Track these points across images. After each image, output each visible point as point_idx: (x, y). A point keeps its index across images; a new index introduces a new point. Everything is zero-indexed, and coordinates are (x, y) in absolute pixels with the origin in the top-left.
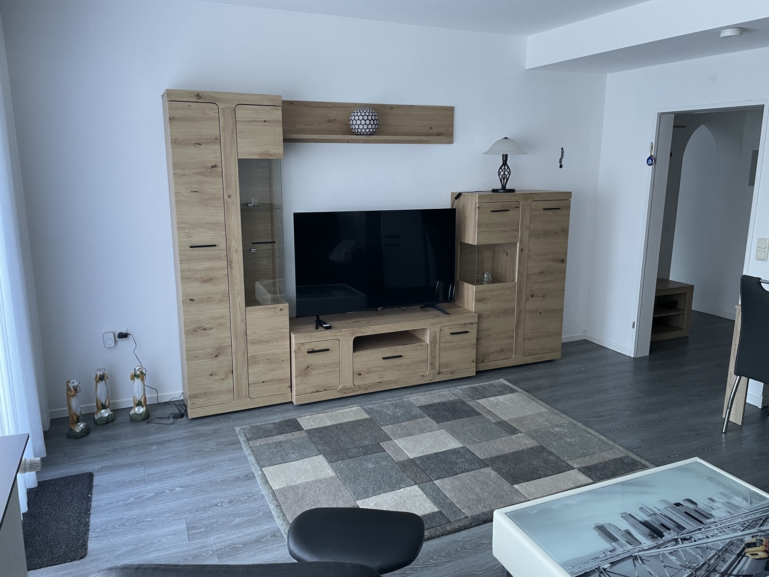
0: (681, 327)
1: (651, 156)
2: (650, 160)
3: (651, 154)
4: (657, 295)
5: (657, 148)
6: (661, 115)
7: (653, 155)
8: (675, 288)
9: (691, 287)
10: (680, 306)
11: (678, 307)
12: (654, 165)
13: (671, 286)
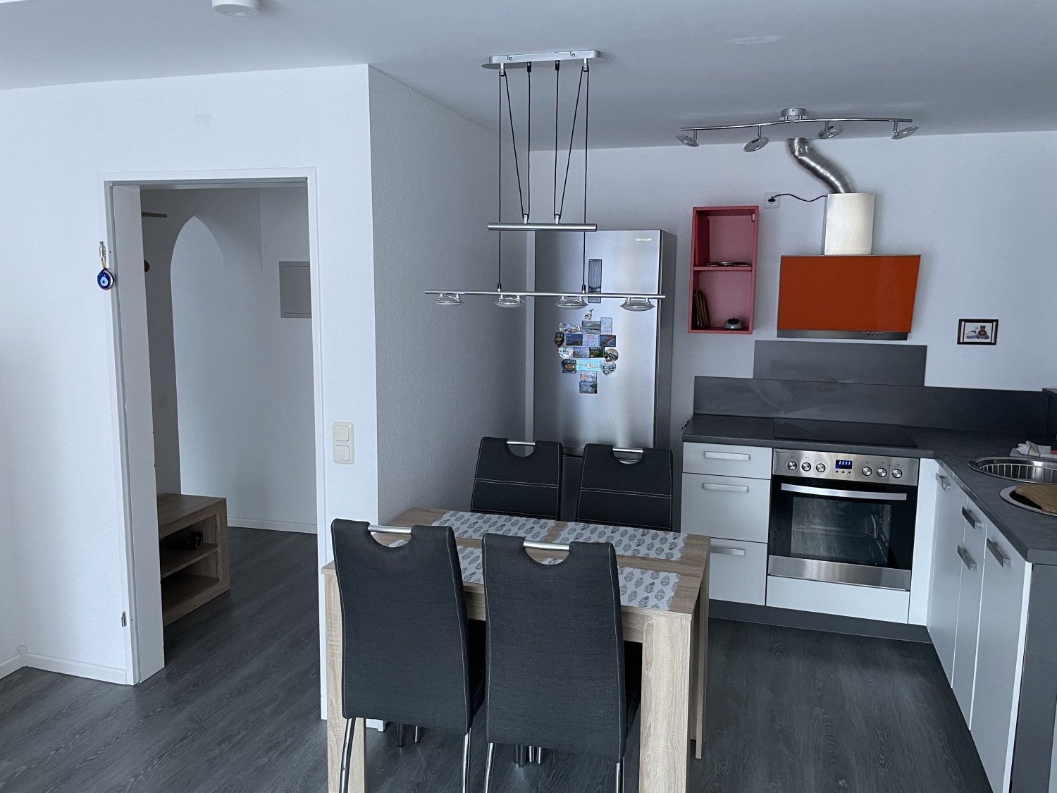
0: (214, 576)
1: (105, 269)
2: (104, 278)
3: (104, 265)
4: (162, 537)
5: (115, 252)
6: (113, 187)
7: (107, 267)
8: (195, 513)
9: (223, 502)
10: (208, 539)
11: (205, 542)
12: (114, 288)
13: (188, 509)
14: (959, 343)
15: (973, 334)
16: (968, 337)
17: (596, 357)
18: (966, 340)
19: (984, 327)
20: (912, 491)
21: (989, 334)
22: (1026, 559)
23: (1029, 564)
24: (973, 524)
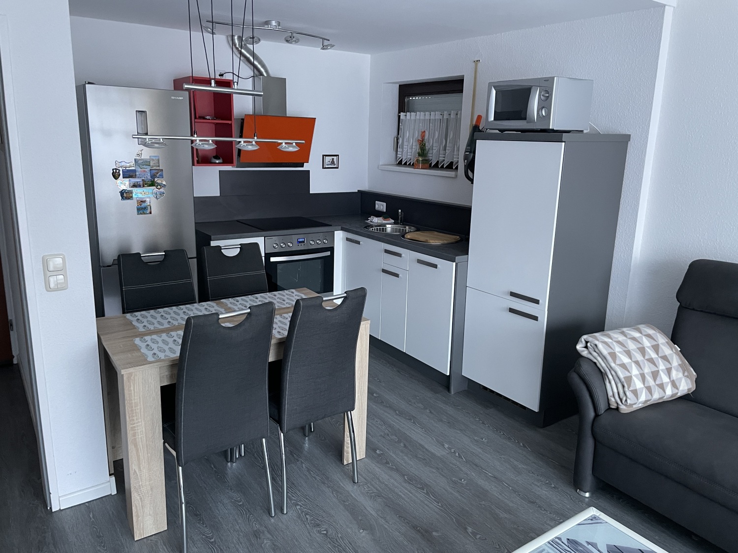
14: (323, 168)
15: (329, 163)
16: (327, 165)
17: (149, 186)
18: (326, 166)
19: (333, 159)
20: (332, 249)
21: (335, 163)
22: (454, 261)
23: (454, 263)
24: (399, 255)
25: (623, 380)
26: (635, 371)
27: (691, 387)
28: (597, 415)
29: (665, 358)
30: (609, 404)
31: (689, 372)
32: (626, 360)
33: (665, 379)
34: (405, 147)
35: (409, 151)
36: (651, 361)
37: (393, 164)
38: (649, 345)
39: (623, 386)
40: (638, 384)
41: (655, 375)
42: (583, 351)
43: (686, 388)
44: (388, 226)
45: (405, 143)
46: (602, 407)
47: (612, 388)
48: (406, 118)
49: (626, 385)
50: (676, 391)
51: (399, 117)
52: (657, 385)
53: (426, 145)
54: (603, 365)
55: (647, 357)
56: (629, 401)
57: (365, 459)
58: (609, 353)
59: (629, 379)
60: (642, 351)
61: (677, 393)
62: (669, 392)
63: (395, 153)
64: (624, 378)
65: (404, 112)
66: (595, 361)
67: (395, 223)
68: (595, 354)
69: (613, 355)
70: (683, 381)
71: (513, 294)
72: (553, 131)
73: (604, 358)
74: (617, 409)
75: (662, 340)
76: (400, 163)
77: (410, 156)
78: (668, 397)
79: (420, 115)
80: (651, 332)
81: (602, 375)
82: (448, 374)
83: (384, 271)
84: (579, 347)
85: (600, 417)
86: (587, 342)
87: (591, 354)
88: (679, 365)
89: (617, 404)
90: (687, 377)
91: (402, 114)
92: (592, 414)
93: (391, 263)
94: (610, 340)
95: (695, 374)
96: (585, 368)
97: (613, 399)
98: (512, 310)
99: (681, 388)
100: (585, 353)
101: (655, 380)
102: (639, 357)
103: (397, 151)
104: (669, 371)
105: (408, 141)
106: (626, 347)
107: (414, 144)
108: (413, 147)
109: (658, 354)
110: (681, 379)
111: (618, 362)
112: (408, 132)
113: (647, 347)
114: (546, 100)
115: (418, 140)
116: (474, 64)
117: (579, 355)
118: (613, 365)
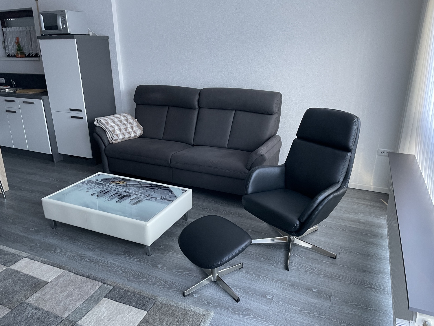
22: (41, 99)
23: (42, 100)
24: (13, 101)
25: (111, 131)
26: (116, 128)
27: (141, 132)
28: (105, 147)
29: (130, 123)
30: (109, 142)
31: (140, 127)
32: (113, 124)
33: (130, 130)
34: (9, 46)
35: (12, 49)
36: (124, 124)
37: (5, 56)
38: (124, 119)
39: (112, 133)
40: (118, 132)
41: (126, 129)
42: (97, 124)
43: (140, 133)
44: (6, 89)
45: (9, 44)
46: (107, 143)
47: (109, 135)
48: (7, 30)
49: (113, 133)
50: (135, 134)
51: (3, 30)
52: (127, 133)
53: (21, 45)
54: (104, 127)
55: (122, 123)
56: (115, 139)
57: (10, 191)
58: (106, 123)
59: (114, 131)
60: (121, 121)
61: (136, 135)
62: (133, 135)
63: (4, 50)
64: (112, 130)
65: (5, 27)
66: (101, 127)
67: (11, 88)
68: (101, 124)
69: (107, 123)
70: (138, 131)
71: (71, 110)
72: (70, 34)
73: (104, 125)
74: (112, 143)
75: (129, 117)
76: (8, 56)
77: (13, 52)
78: (133, 137)
79: (14, 29)
80: (125, 115)
81: (105, 131)
82: (51, 154)
83: (7, 111)
84: (95, 123)
85: (106, 147)
86: (97, 120)
87: (100, 124)
88: (136, 125)
89: (112, 141)
90: (139, 129)
91: (4, 29)
92: (104, 147)
93: (10, 106)
94: (107, 118)
95: (142, 127)
96: (98, 130)
97: (110, 139)
98: (72, 117)
99: (138, 133)
100: (98, 125)
101: (126, 131)
102: (119, 123)
103: (5, 49)
104: (132, 128)
105: (11, 43)
106: (113, 120)
107: (14, 44)
108: (14, 46)
109: (127, 122)
110: (137, 130)
111: (109, 125)
112: (9, 39)
113: (123, 120)
114: (64, 20)
115: (16, 42)
116: (36, 2)
117: (95, 126)
118: (107, 126)
